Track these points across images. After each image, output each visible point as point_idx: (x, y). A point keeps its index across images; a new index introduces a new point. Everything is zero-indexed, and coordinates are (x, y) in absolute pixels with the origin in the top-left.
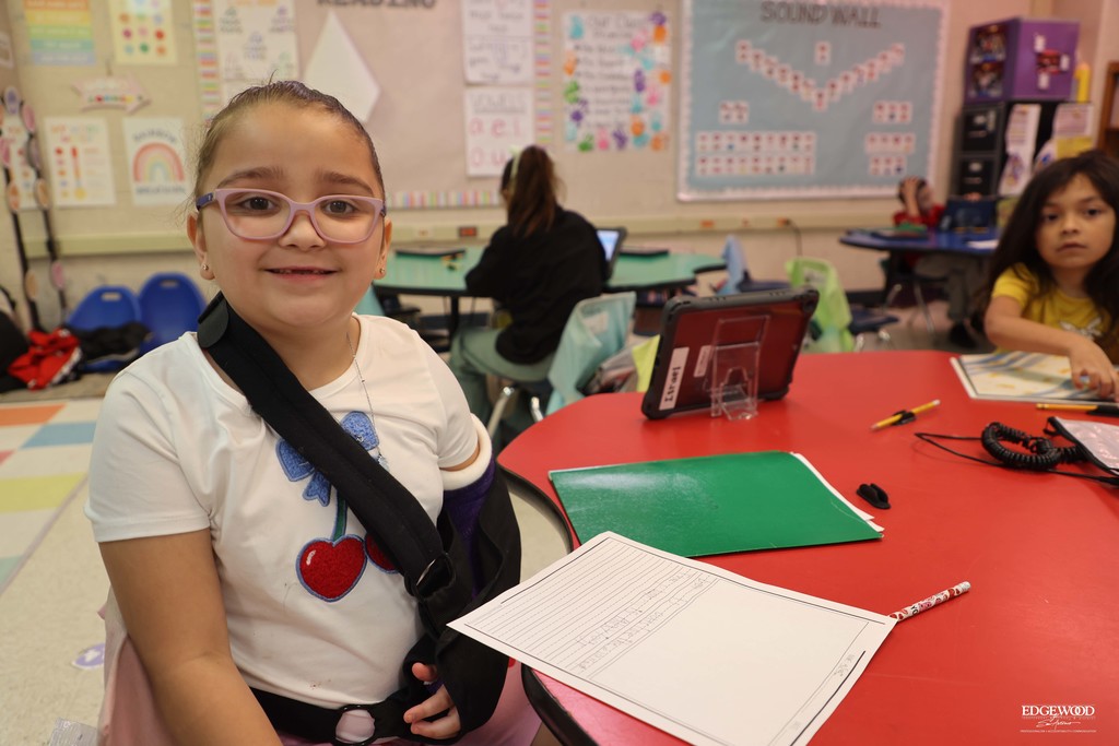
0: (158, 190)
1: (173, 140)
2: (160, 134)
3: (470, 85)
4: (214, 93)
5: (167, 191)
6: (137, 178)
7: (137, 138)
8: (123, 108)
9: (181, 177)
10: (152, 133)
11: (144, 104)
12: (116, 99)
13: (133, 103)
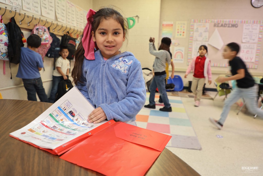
0: (178, 60)
1: (182, 51)
2: (180, 50)
3: (242, 43)
4: (191, 43)
5: (180, 60)
6: (175, 57)
7: (176, 50)
8: (175, 45)
9: (182, 58)
10: (179, 50)
11: (179, 44)
12: (174, 43)
13: (177, 44)
